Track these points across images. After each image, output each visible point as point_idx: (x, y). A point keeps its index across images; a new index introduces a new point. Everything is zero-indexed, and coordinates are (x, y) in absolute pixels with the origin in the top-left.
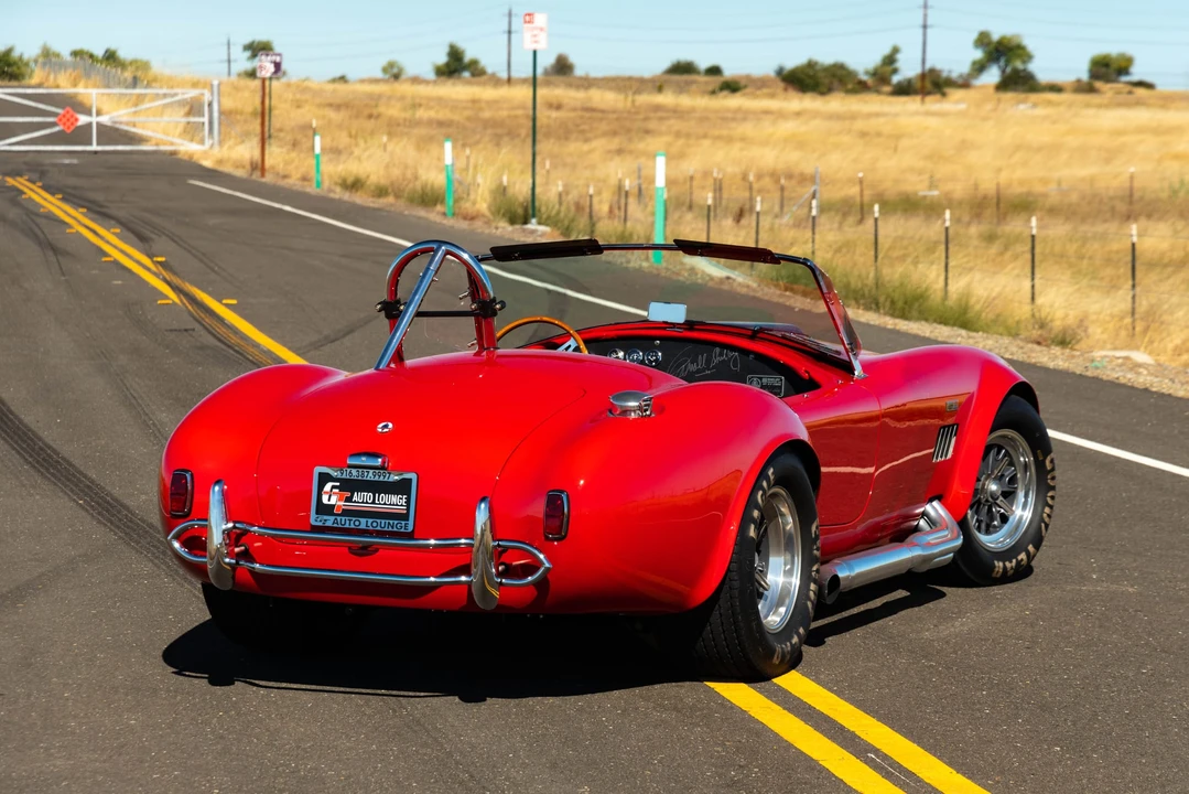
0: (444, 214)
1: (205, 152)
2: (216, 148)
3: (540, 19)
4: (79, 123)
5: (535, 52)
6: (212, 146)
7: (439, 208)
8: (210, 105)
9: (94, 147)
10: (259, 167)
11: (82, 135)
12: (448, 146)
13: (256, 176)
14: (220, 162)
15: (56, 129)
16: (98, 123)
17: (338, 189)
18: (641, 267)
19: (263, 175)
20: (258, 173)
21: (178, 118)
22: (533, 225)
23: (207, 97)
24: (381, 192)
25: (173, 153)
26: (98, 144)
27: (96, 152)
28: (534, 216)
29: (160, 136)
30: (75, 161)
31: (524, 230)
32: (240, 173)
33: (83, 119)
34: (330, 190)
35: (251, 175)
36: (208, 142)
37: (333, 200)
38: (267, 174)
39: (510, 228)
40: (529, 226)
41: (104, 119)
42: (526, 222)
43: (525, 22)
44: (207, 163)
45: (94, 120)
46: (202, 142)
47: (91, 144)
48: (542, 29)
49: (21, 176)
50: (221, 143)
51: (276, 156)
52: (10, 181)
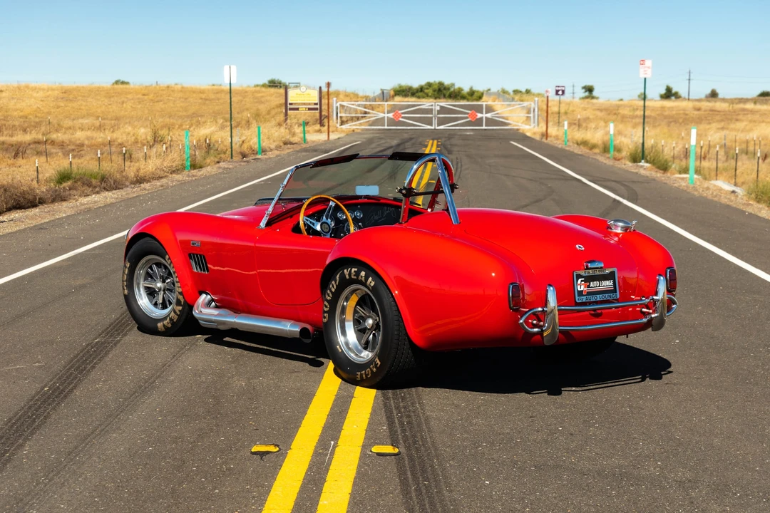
0: (609, 158)
1: (530, 130)
2: (536, 127)
3: (648, 63)
4: (478, 117)
5: (645, 79)
6: (534, 127)
7: (608, 155)
8: (534, 110)
9: (484, 127)
10: (546, 135)
11: (479, 122)
12: (612, 125)
13: (544, 140)
14: (535, 133)
15: (468, 120)
16: (486, 117)
17: (576, 146)
18: (680, 186)
19: (547, 139)
20: (545, 137)
21: (523, 115)
22: (643, 163)
23: (533, 105)
24: (593, 147)
25: (518, 130)
26: (486, 126)
27: (485, 130)
28: (643, 159)
29: (514, 123)
30: (472, 133)
31: (638, 166)
32: (537, 137)
33: (479, 115)
34: (569, 146)
35: (542, 139)
36: (533, 125)
37: (566, 151)
38: (549, 139)
39: (630, 164)
40: (641, 164)
41: (489, 115)
42: (640, 162)
43: (641, 64)
44: (528, 134)
45: (484, 115)
46: (530, 125)
47: (482, 126)
48: (649, 68)
49: (437, 139)
50: (538, 125)
51: (553, 131)
52: (431, 142)
